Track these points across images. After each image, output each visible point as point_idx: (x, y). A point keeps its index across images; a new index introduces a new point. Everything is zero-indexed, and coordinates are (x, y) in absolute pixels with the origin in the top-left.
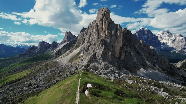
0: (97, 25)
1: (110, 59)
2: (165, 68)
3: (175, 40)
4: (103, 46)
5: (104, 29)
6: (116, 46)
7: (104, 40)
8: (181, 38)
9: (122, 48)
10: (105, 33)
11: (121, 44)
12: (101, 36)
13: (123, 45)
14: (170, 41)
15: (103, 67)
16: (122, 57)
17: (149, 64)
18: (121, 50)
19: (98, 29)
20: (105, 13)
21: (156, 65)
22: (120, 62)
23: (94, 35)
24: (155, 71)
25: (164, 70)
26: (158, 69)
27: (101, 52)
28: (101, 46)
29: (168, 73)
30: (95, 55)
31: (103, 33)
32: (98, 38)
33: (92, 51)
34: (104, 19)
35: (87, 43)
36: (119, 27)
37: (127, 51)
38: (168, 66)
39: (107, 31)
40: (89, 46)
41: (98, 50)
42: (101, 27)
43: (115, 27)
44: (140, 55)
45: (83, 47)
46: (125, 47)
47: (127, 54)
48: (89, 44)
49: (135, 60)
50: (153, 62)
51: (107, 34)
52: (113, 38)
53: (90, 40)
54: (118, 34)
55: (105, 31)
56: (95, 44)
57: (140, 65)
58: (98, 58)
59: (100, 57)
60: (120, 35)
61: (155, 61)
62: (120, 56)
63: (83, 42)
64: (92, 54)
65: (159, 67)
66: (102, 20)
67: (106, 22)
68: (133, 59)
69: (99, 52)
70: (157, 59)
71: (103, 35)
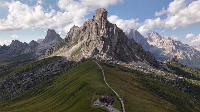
0: (96, 24)
1: (109, 52)
2: (151, 62)
3: (163, 42)
4: (103, 41)
5: (102, 28)
6: (112, 42)
7: (103, 37)
8: (169, 41)
9: (117, 44)
10: (104, 31)
11: (116, 41)
12: (100, 33)
13: (118, 41)
14: (159, 44)
15: (105, 56)
16: (118, 51)
17: (138, 58)
18: (117, 46)
19: (97, 27)
20: (103, 13)
21: (144, 59)
22: (116, 55)
23: (94, 32)
24: (143, 64)
25: (150, 63)
26: (145, 62)
27: (102, 46)
28: (101, 41)
29: (153, 65)
30: (96, 49)
31: (102, 31)
32: (98, 35)
33: (94, 45)
34: (102, 19)
35: (87, 39)
36: (115, 26)
37: (121, 47)
38: (154, 61)
39: (105, 29)
40: (89, 42)
41: (99, 45)
42: (100, 26)
43: (112, 26)
44: (131, 50)
45: (83, 43)
46: (119, 43)
47: (121, 49)
48: (89, 40)
49: (127, 54)
50: (141, 57)
51: (105, 32)
52: (110, 35)
53: (90, 37)
54: (115, 32)
55: (103, 29)
56: (95, 40)
57: (132, 59)
58: (100, 51)
59: (101, 50)
60: (116, 33)
61: (143, 56)
62: (116, 50)
63: (81, 39)
64: (94, 48)
65: (147, 60)
66: (101, 19)
67: (104, 22)
68: (125, 53)
69: (100, 46)
70: (145, 55)
71: (102, 32)
